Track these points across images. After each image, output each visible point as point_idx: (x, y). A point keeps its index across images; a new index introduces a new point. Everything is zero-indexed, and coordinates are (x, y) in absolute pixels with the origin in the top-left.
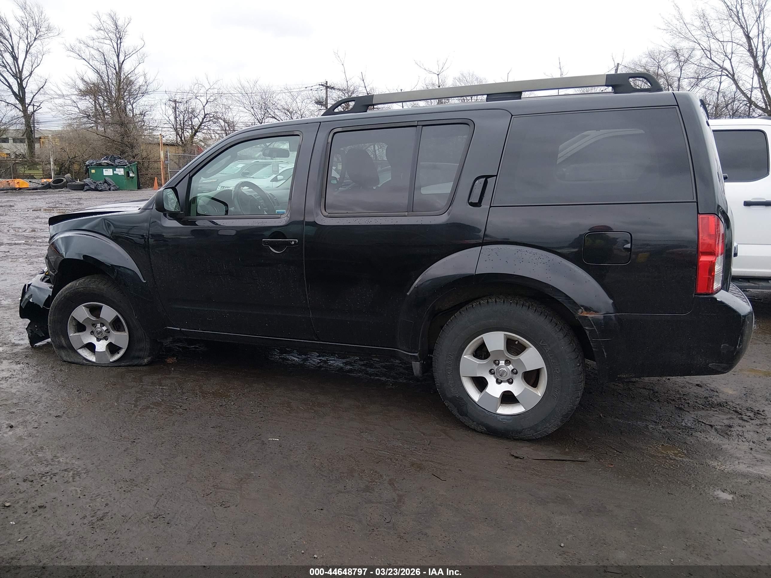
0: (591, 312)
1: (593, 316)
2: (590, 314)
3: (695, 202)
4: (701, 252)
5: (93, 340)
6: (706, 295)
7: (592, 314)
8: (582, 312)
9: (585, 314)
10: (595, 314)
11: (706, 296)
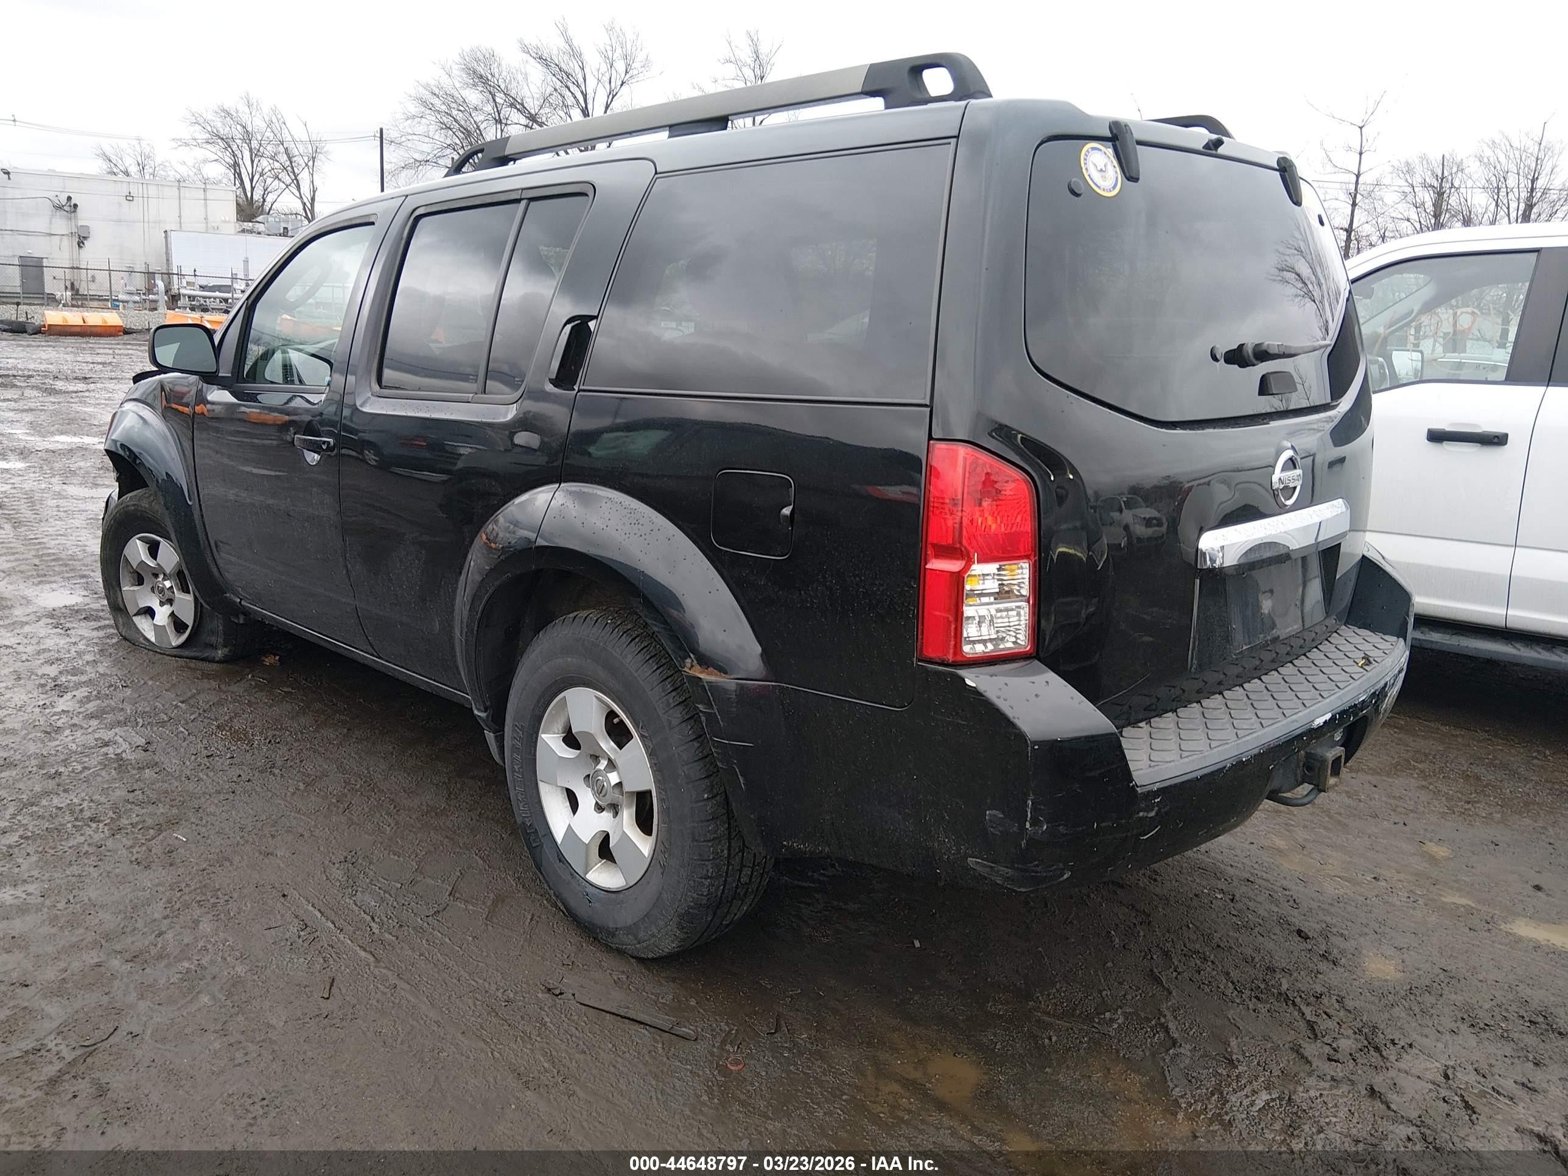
0: (711, 669)
1: (712, 678)
2: (708, 674)
3: (926, 406)
4: (934, 546)
5: (155, 603)
6: (942, 664)
7: (711, 674)
8: (692, 666)
9: (697, 672)
10: (717, 675)
11: (941, 668)
